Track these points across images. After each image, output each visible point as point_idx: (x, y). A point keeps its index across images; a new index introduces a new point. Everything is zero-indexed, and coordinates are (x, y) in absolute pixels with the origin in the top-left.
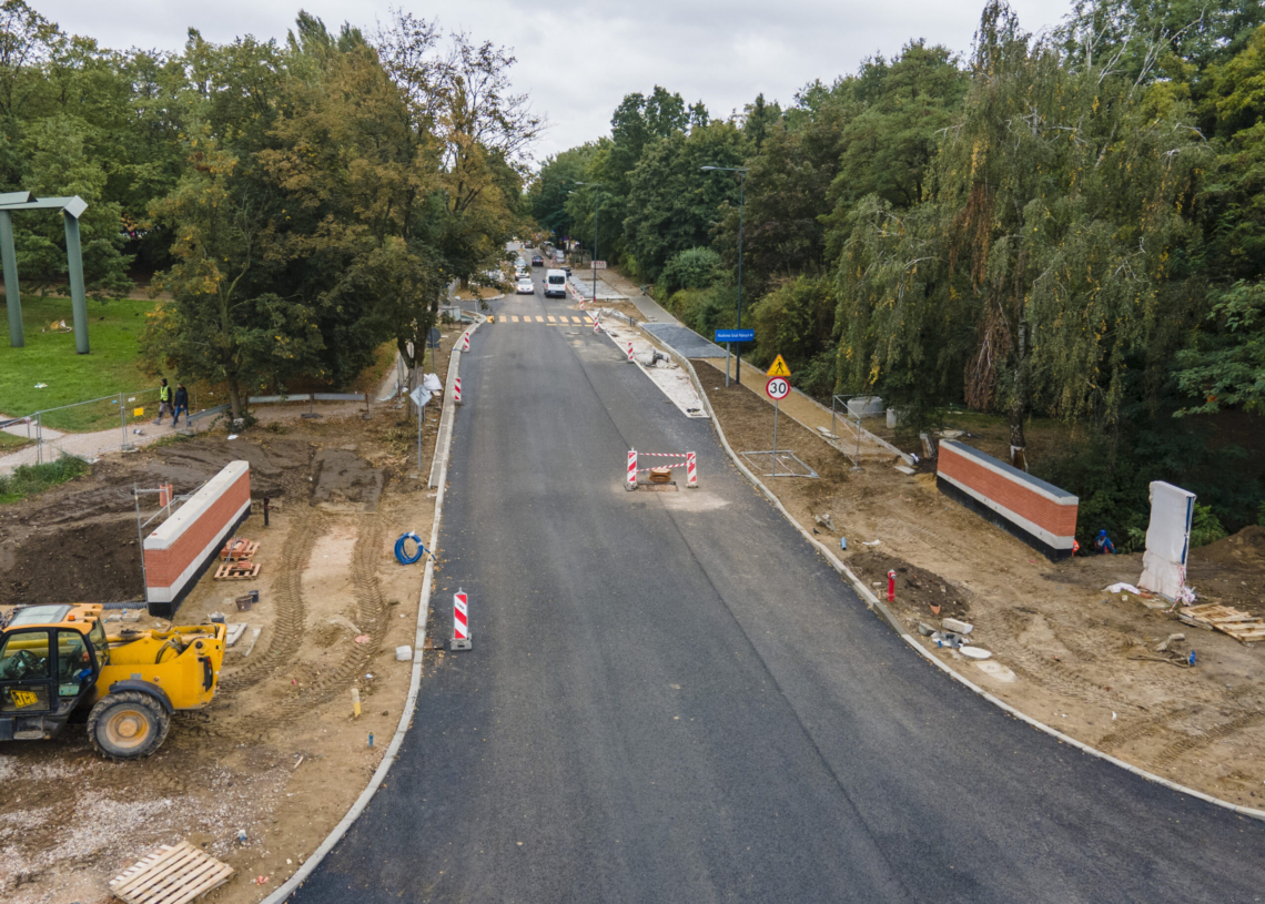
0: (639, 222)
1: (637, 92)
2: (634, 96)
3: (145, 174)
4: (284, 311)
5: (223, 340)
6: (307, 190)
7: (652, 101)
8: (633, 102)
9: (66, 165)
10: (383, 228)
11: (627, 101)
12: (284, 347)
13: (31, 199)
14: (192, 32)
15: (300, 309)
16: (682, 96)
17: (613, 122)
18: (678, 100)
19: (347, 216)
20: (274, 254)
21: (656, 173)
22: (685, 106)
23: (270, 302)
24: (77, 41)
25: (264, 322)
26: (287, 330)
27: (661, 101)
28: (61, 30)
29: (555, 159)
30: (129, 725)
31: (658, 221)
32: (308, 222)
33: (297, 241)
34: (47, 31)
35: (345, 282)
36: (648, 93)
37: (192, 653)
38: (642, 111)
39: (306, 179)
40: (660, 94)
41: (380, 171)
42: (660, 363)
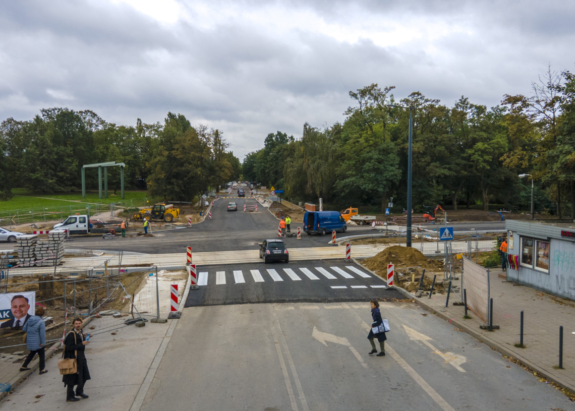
0: (270, 171)
1: (272, 133)
2: (271, 134)
3: (129, 159)
4: (176, 182)
5: (164, 188)
6: (181, 158)
7: (277, 135)
8: (271, 136)
9: (115, 156)
10: (197, 166)
11: (269, 136)
12: (177, 189)
13: (116, 163)
14: (139, 120)
15: (180, 182)
16: (287, 134)
17: (265, 142)
18: (285, 135)
19: (190, 163)
20: (175, 170)
21: (275, 157)
22: (288, 137)
23: (174, 180)
24: (111, 125)
25: (173, 184)
26: (177, 185)
27: (279, 135)
28: (106, 122)
29: (251, 154)
30: (168, 218)
31: (275, 170)
32: (182, 165)
33: (179, 168)
34: (103, 122)
35: (189, 176)
36: (275, 133)
37: (175, 211)
38: (274, 138)
39: (181, 156)
40: (279, 133)
41: (196, 154)
42: (266, 202)
